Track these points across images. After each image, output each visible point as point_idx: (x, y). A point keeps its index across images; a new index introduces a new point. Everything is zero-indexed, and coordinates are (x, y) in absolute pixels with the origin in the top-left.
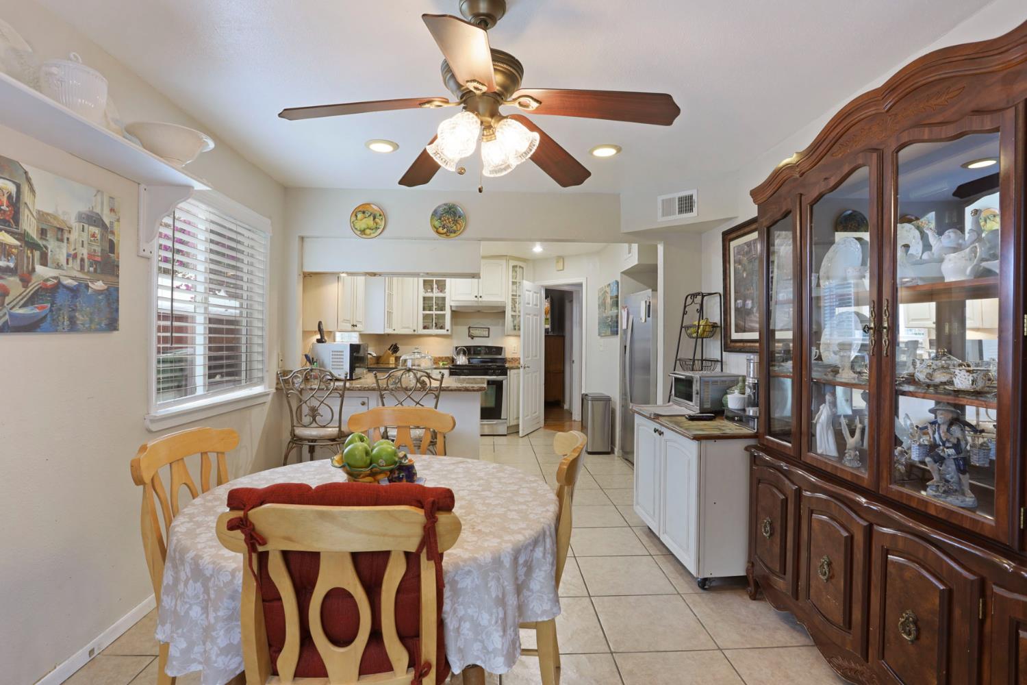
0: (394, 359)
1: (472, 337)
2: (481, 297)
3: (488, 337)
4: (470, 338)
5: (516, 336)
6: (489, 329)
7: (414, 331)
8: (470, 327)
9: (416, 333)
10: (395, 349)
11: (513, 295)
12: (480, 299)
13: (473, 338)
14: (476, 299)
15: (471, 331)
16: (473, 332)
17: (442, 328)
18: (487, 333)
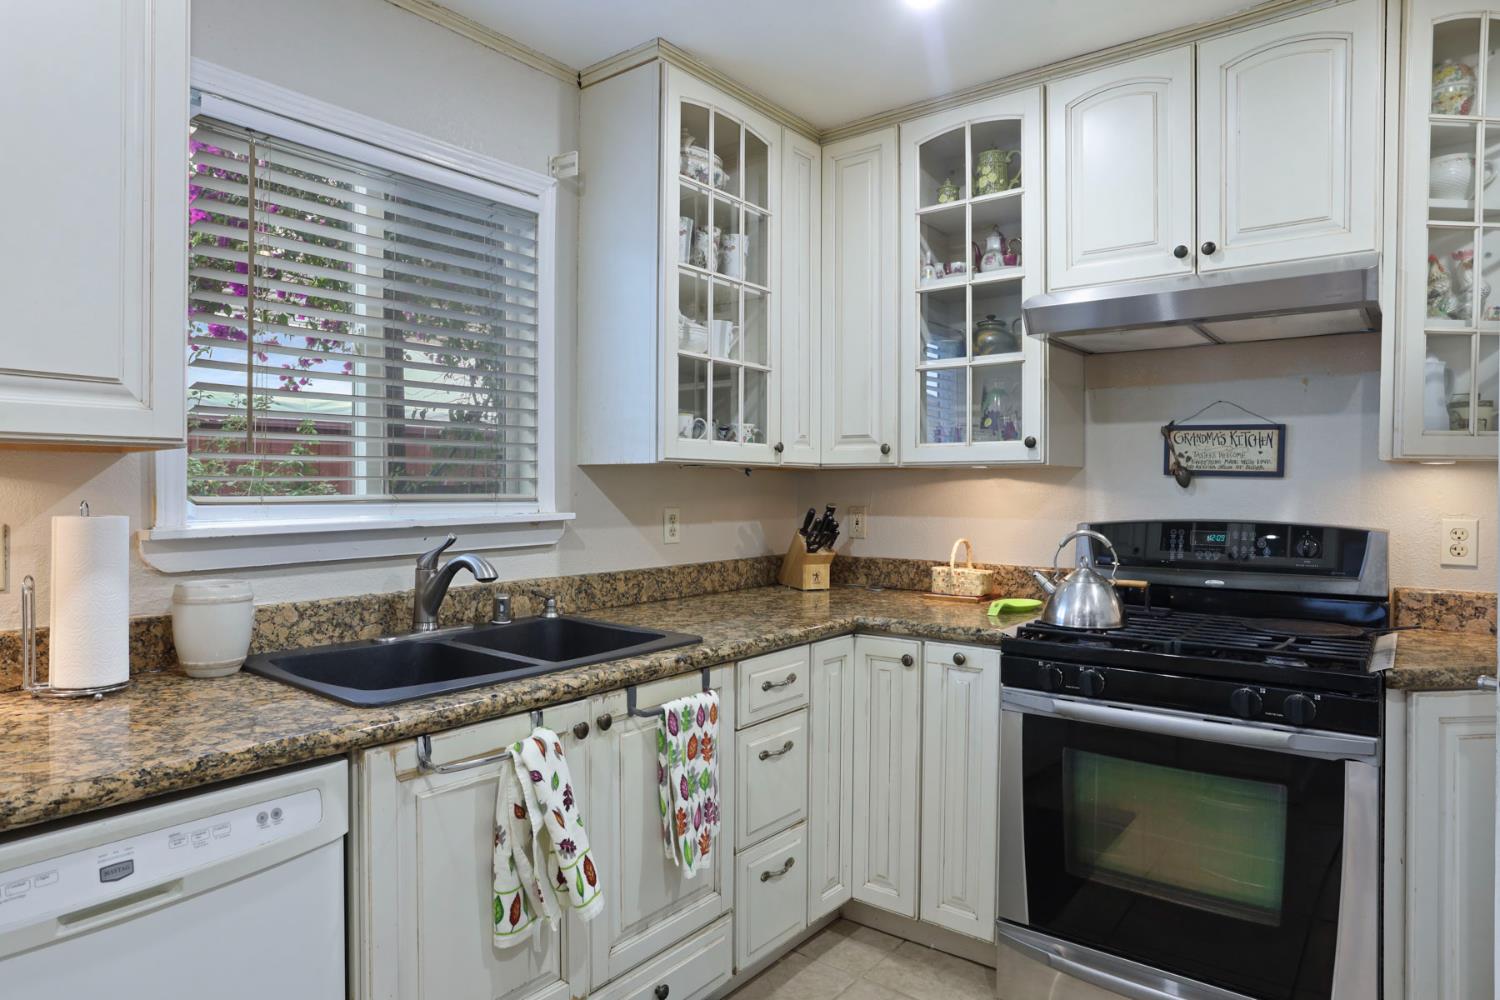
0: (824, 571)
1: (1185, 477)
2: (1210, 249)
3: (1280, 473)
4: (1173, 481)
5: (1462, 464)
6: (1281, 429)
7: (885, 450)
8: (1169, 429)
9: (892, 460)
10: (822, 531)
11: (1434, 213)
12: (1207, 263)
13: (1184, 483)
14: (1183, 266)
15: (1178, 449)
16: (1194, 451)
17: (1010, 433)
18: (1270, 453)
